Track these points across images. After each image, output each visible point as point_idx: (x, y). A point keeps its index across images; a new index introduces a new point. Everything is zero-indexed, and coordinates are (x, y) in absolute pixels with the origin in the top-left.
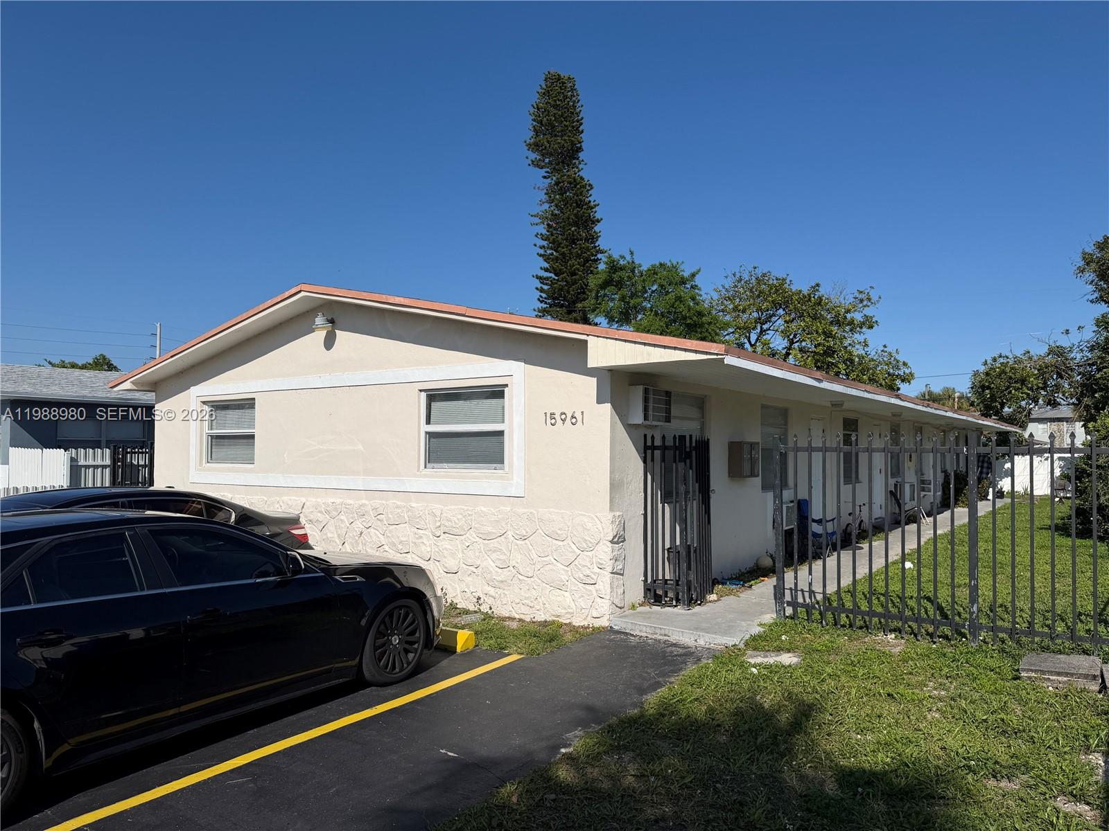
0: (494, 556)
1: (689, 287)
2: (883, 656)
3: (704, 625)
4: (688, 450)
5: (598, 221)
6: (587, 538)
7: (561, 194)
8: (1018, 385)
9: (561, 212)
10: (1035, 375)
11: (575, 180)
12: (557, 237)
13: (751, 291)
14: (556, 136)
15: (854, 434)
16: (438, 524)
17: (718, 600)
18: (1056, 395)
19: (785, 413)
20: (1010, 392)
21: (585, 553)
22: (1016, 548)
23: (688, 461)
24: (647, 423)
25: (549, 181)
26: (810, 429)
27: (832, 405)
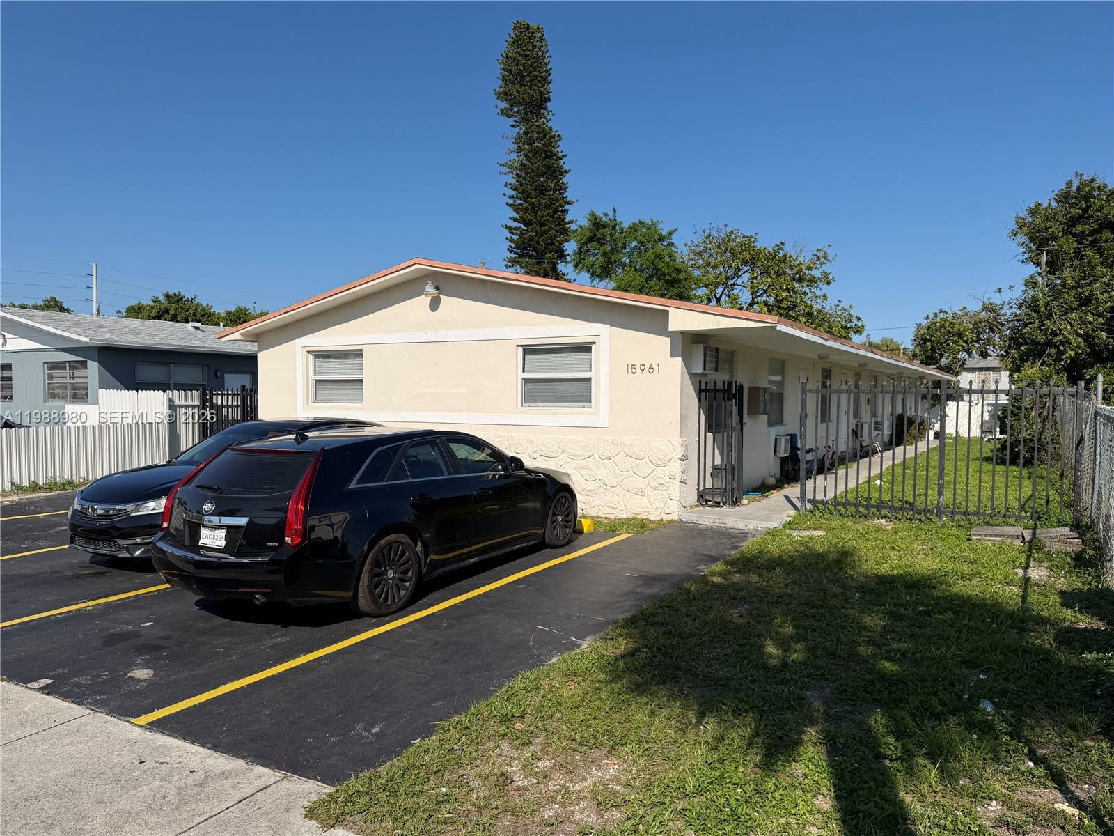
0: (584, 472)
1: (666, 244)
2: (880, 530)
3: (750, 517)
4: (734, 392)
5: (566, 172)
6: (662, 457)
7: (531, 144)
8: (956, 338)
9: (529, 161)
10: (970, 329)
11: (544, 130)
12: (526, 187)
13: (719, 247)
14: (525, 85)
15: (828, 381)
16: (535, 449)
17: (748, 504)
18: (988, 347)
19: (783, 363)
20: (948, 345)
21: (659, 468)
22: (958, 472)
23: (734, 401)
24: (705, 372)
25: (517, 130)
26: (799, 377)
27: (820, 358)
